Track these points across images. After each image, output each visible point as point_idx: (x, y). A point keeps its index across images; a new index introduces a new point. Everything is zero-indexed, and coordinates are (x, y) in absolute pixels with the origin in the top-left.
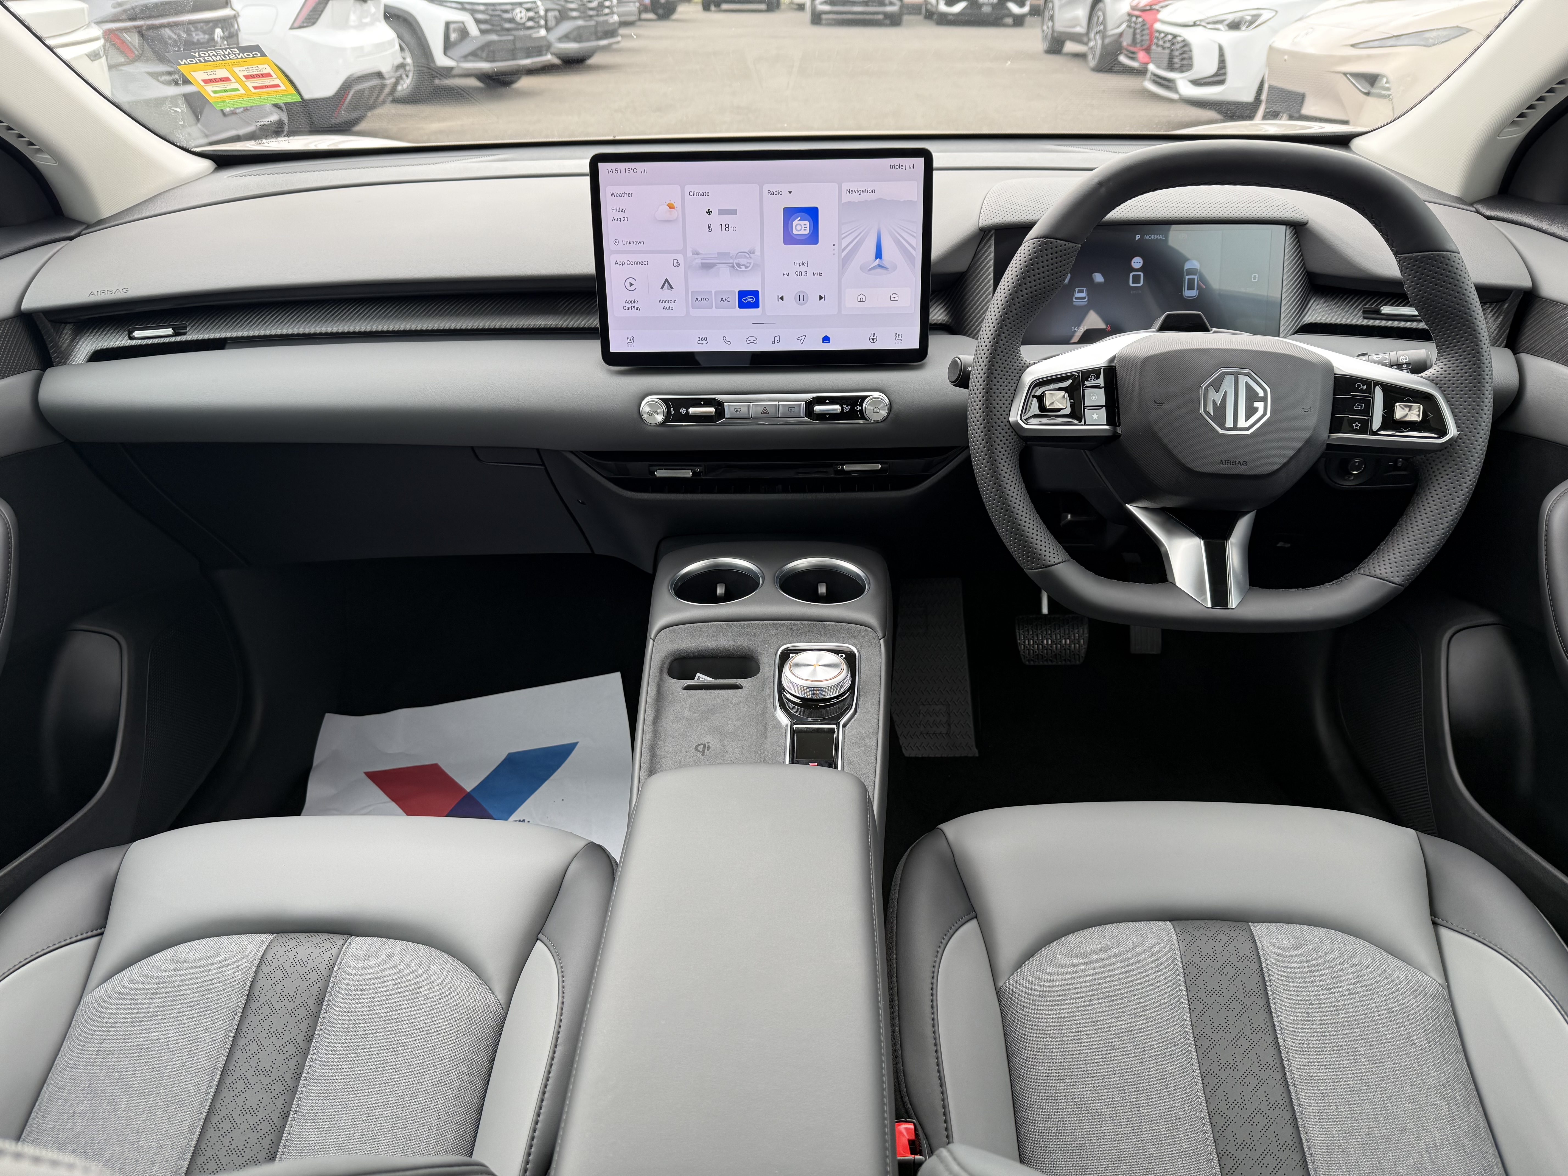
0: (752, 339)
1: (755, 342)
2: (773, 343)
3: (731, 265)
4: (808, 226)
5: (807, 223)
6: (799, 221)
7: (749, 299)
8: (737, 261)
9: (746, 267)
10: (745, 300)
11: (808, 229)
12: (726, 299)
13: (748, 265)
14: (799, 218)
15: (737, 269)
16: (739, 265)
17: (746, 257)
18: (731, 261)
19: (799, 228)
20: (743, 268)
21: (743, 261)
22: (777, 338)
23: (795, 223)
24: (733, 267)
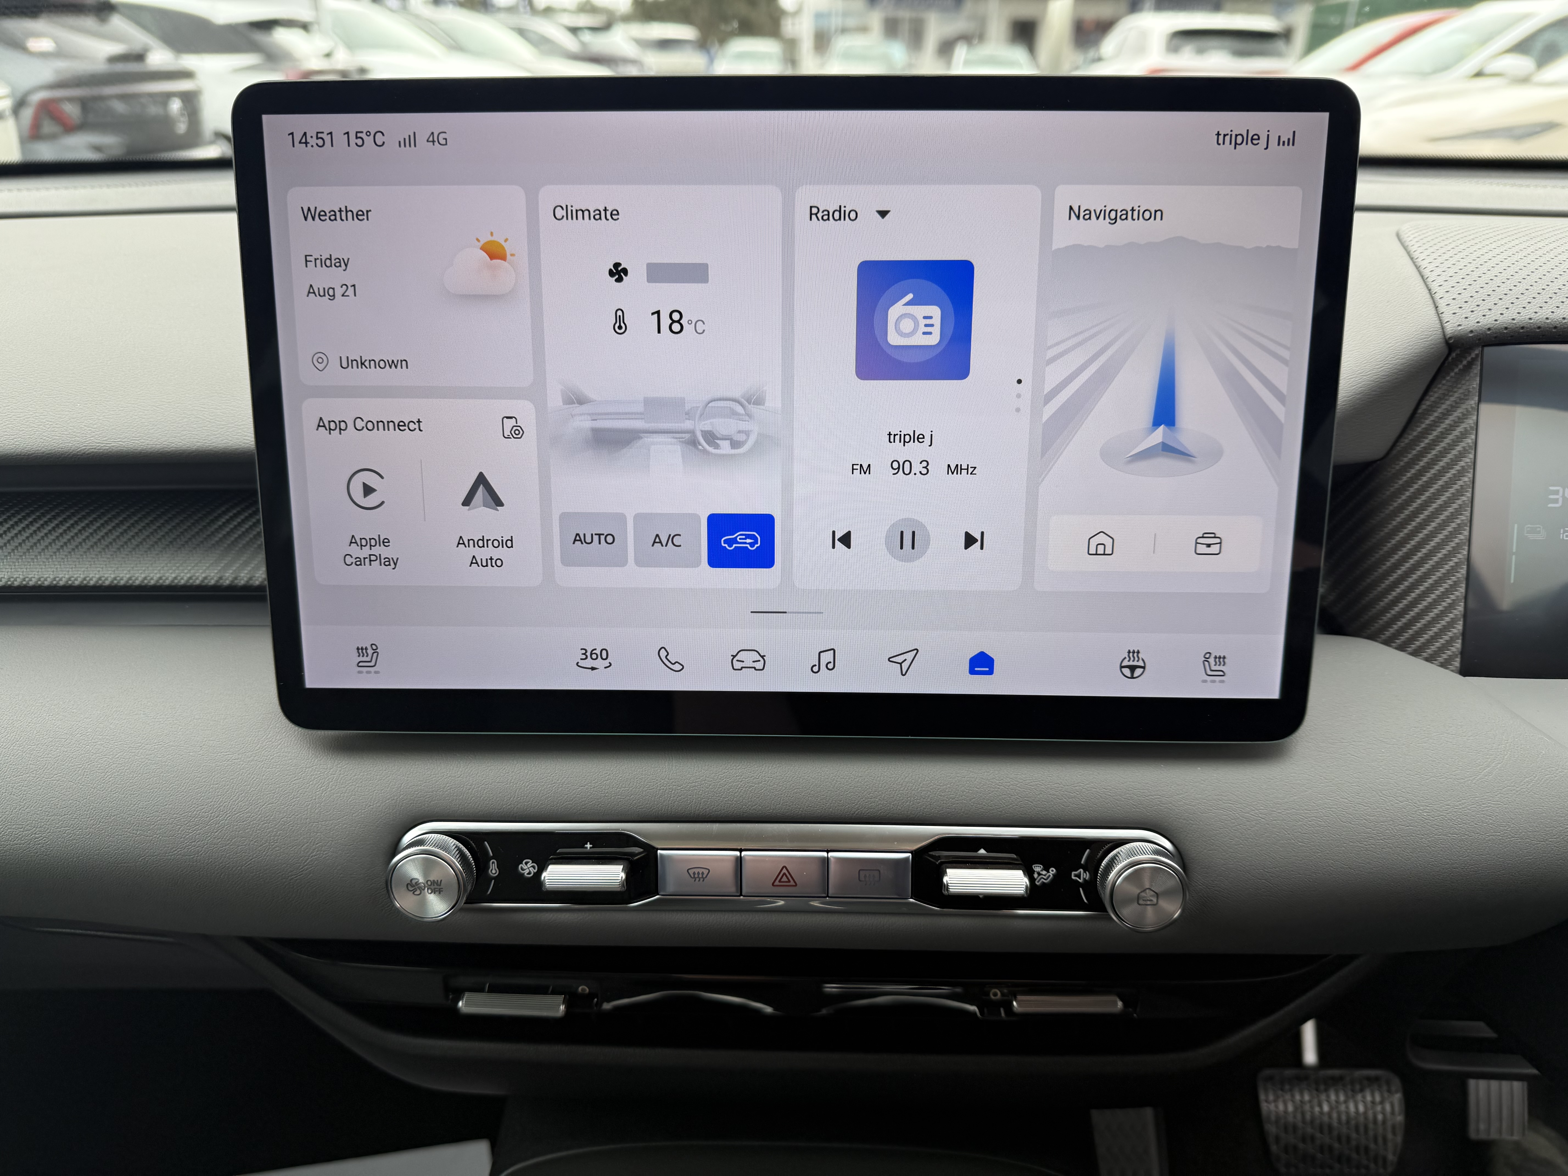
0: (748, 658)
1: (759, 665)
2: (815, 670)
3: (687, 436)
4: (937, 321)
5: (935, 311)
6: (908, 304)
7: (743, 540)
8: (706, 425)
9: (735, 444)
10: (730, 542)
11: (936, 331)
12: (671, 538)
13: (741, 437)
14: (910, 296)
15: (705, 451)
16: (711, 438)
17: (734, 414)
18: (688, 425)
19: (907, 325)
20: (725, 447)
21: (723, 426)
22: (827, 657)
23: (896, 311)
24: (694, 443)
